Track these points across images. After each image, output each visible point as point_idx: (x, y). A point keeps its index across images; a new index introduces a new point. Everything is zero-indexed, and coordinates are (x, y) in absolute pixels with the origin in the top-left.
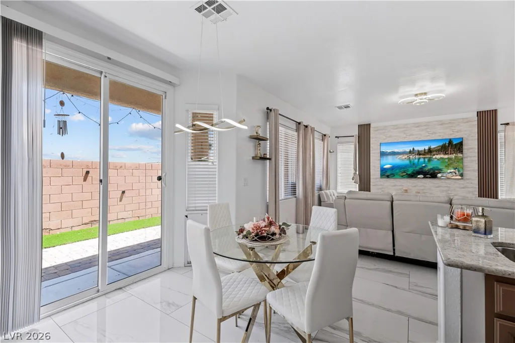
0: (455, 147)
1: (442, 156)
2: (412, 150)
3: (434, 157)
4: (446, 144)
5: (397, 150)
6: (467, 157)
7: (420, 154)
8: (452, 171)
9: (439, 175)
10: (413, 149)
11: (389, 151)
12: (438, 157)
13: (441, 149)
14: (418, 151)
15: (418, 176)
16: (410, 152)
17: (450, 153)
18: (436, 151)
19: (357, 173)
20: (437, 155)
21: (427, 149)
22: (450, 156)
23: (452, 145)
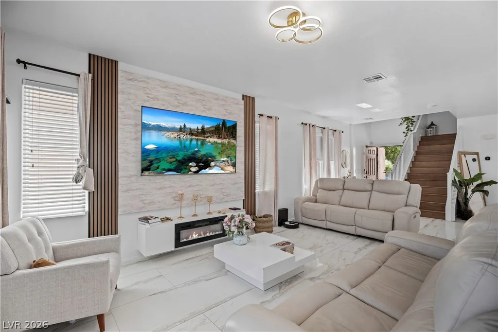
0: (228, 130)
1: (216, 140)
2: (183, 127)
3: (208, 140)
4: (219, 125)
5: (164, 124)
6: (239, 145)
7: (192, 134)
8: (225, 159)
9: (212, 164)
10: (185, 126)
11: (153, 124)
12: (212, 140)
13: (215, 130)
14: (190, 129)
15: (190, 164)
16: (181, 130)
17: (223, 137)
18: (210, 132)
20: (211, 137)
21: (200, 128)
22: (223, 141)
23: (226, 128)
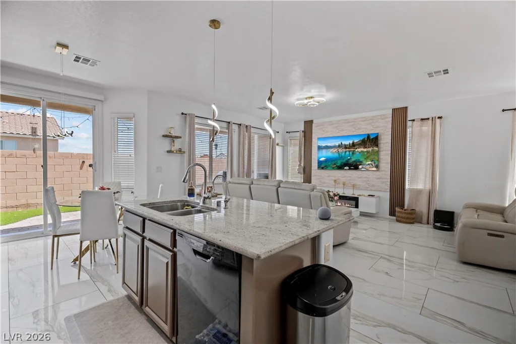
0: (372, 141)
1: (362, 149)
3: (356, 150)
4: (365, 138)
5: (330, 145)
6: (383, 151)
7: (346, 148)
8: (370, 162)
9: (360, 167)
10: (341, 143)
11: (323, 145)
12: (359, 150)
13: (362, 143)
14: (345, 145)
15: (345, 168)
16: (339, 146)
17: (368, 147)
18: (358, 145)
19: (302, 164)
20: (359, 148)
21: (351, 143)
22: (368, 149)
23: (370, 140)
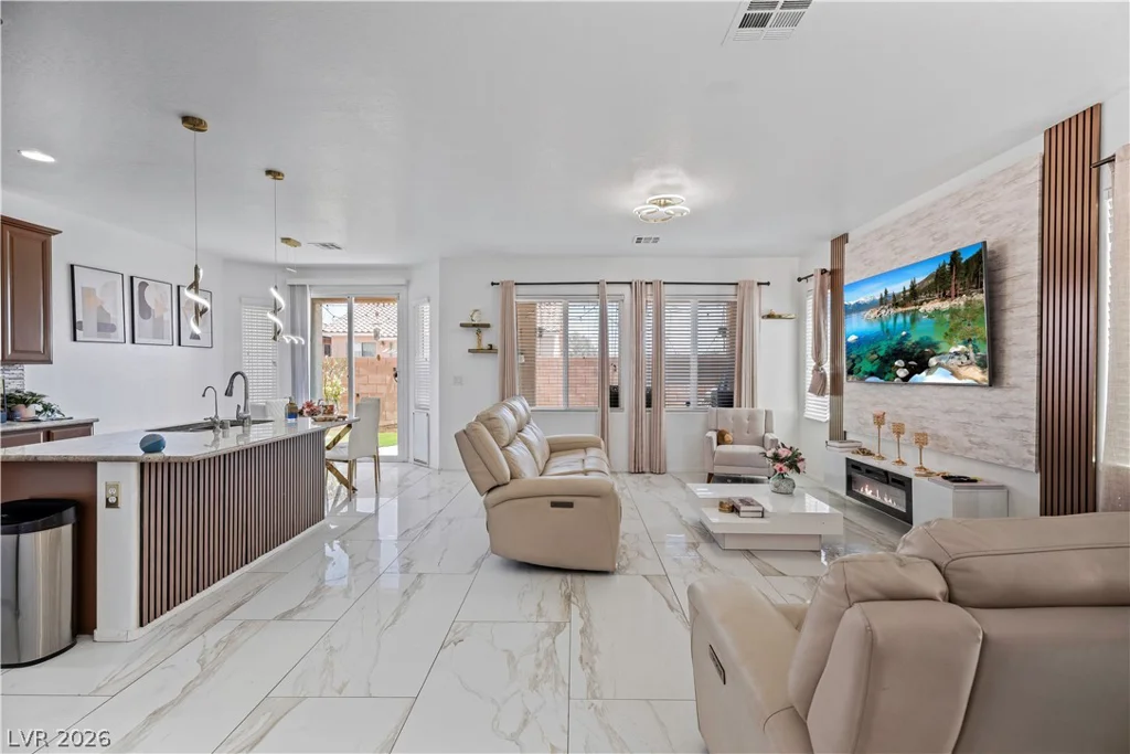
0: (966, 271)
1: (936, 304)
2: (883, 295)
3: (922, 309)
4: (944, 266)
5: (863, 299)
7: (896, 305)
8: (960, 348)
9: (933, 361)
10: (886, 292)
11: (852, 303)
12: (929, 307)
13: (936, 283)
14: (894, 295)
15: (896, 363)
16: (883, 301)
17: (953, 295)
18: (925, 291)
20: (928, 302)
21: (908, 288)
22: (953, 302)
23: (958, 269)
